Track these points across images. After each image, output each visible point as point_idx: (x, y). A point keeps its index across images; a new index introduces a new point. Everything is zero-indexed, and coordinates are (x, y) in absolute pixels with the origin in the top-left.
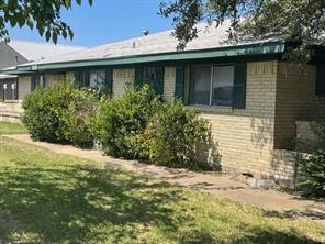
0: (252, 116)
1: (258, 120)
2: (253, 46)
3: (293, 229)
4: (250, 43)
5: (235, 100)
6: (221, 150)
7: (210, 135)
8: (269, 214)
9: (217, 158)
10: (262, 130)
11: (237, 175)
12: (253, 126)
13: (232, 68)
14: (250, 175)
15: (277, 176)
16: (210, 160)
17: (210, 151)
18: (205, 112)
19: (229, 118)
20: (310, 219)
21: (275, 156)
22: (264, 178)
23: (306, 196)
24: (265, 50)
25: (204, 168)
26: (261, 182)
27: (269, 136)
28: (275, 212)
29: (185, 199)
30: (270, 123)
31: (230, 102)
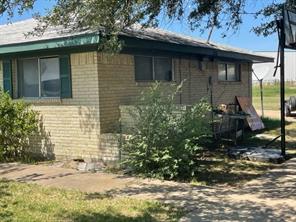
0: (79, 104)
1: (85, 108)
2: (72, 38)
3: (109, 209)
4: (69, 35)
5: (62, 90)
6: (53, 139)
7: (41, 126)
8: (90, 196)
9: (50, 147)
10: (89, 116)
11: (69, 162)
12: (80, 114)
13: (57, 59)
14: (81, 161)
15: (105, 159)
16: (44, 151)
17: (43, 142)
18: (35, 104)
19: (58, 108)
20: (126, 195)
21: (102, 140)
22: (93, 161)
23: (129, 174)
24: (83, 42)
25: (38, 158)
26: (91, 166)
27: (96, 122)
28: (97, 194)
29: (8, 195)
30: (96, 109)
31: (59, 92)
